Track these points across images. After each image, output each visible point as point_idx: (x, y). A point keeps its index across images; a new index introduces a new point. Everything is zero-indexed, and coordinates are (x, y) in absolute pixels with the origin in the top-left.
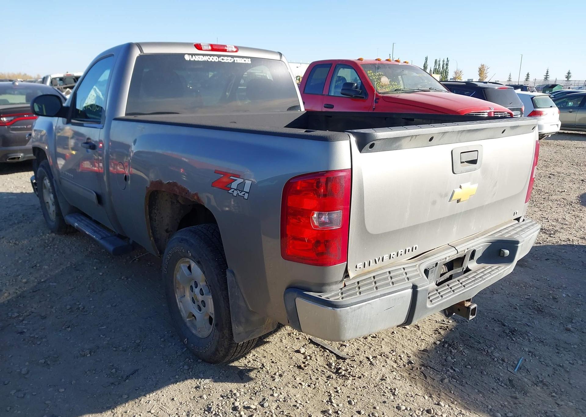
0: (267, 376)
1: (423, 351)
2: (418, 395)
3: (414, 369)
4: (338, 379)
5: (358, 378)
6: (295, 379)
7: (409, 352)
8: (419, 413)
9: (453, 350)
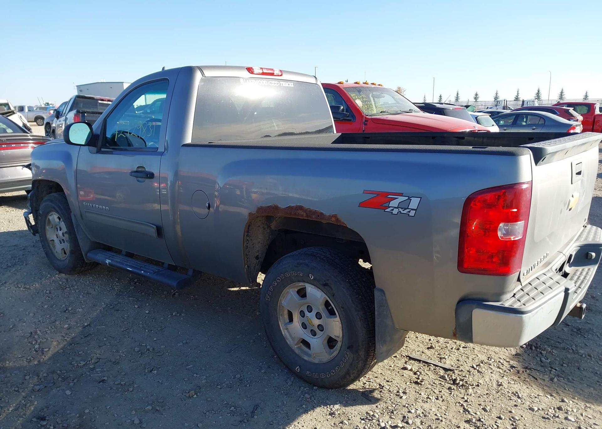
0: (392, 395)
1: (515, 355)
2: (540, 396)
3: (520, 372)
4: (460, 389)
5: (476, 386)
6: (420, 394)
7: (504, 357)
8: (552, 412)
9: (542, 352)
